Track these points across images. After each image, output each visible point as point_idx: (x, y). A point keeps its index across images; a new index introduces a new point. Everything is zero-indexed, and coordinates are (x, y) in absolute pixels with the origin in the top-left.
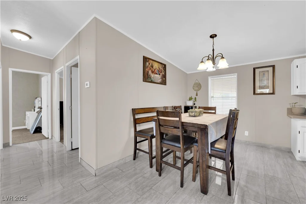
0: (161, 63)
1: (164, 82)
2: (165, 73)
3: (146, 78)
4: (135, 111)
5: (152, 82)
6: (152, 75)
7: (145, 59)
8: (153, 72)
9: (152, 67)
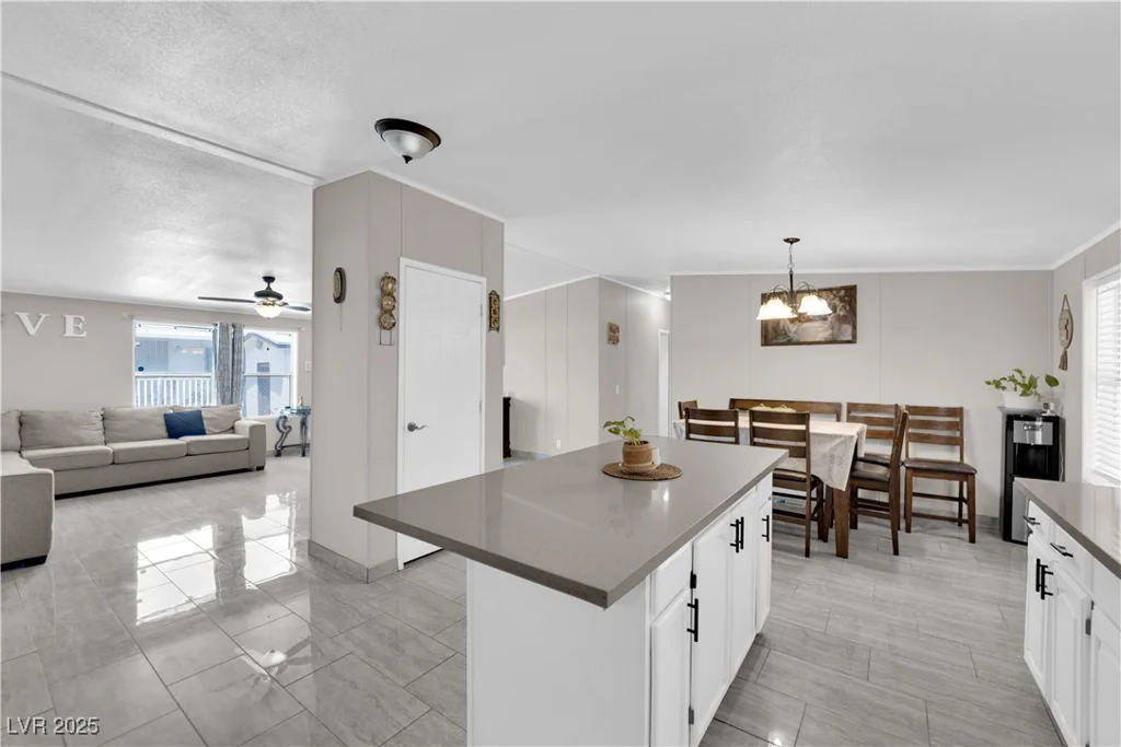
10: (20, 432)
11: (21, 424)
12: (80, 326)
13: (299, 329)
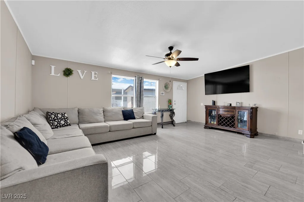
10: (78, 116)
11: (79, 113)
12: (96, 76)
13: (159, 80)
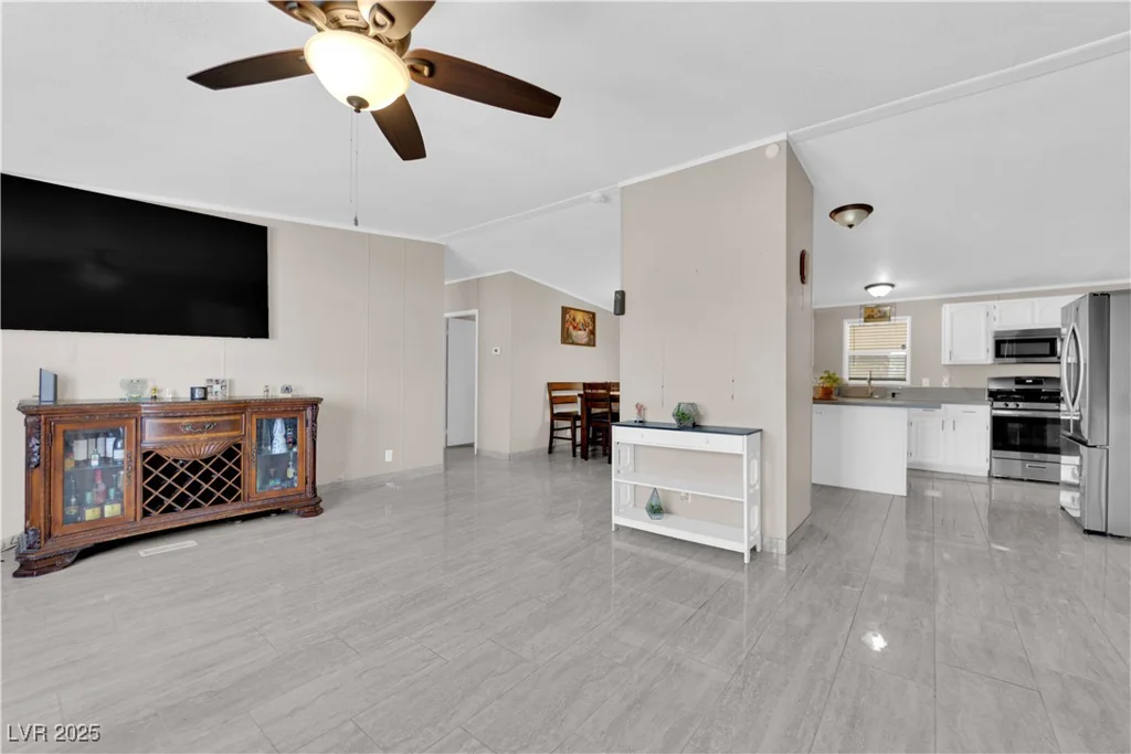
0: (588, 312)
1: (591, 343)
2: (594, 327)
3: (566, 338)
4: (552, 387)
5: (573, 343)
6: (574, 333)
7: (565, 310)
8: (575, 328)
9: (574, 320)
